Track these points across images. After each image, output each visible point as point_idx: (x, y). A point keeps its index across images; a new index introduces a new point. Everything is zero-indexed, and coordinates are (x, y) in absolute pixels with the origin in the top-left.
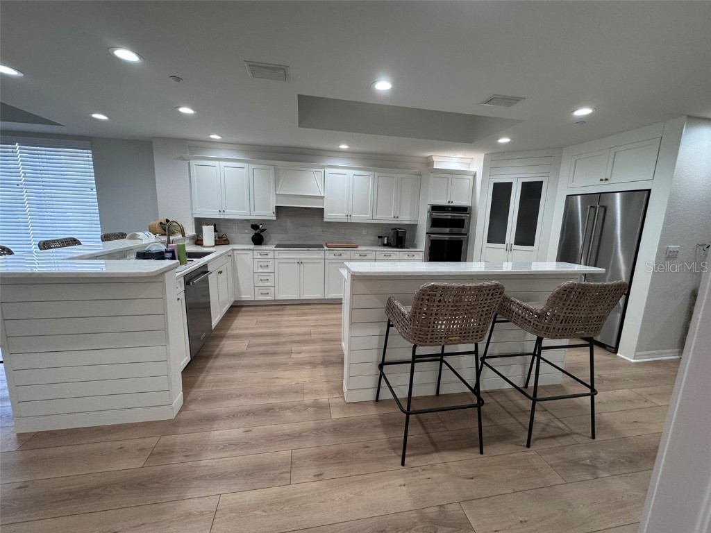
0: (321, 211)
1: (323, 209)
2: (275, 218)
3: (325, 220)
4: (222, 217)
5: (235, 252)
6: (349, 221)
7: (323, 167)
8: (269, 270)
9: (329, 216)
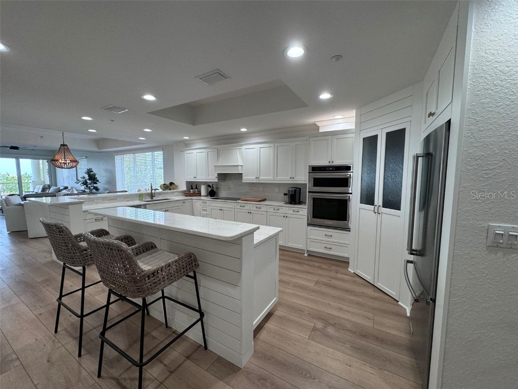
0: (240, 175)
1: (242, 174)
2: (217, 181)
3: (243, 181)
4: (195, 181)
5: (193, 200)
6: (258, 182)
7: (241, 145)
8: (207, 213)
9: (246, 178)
